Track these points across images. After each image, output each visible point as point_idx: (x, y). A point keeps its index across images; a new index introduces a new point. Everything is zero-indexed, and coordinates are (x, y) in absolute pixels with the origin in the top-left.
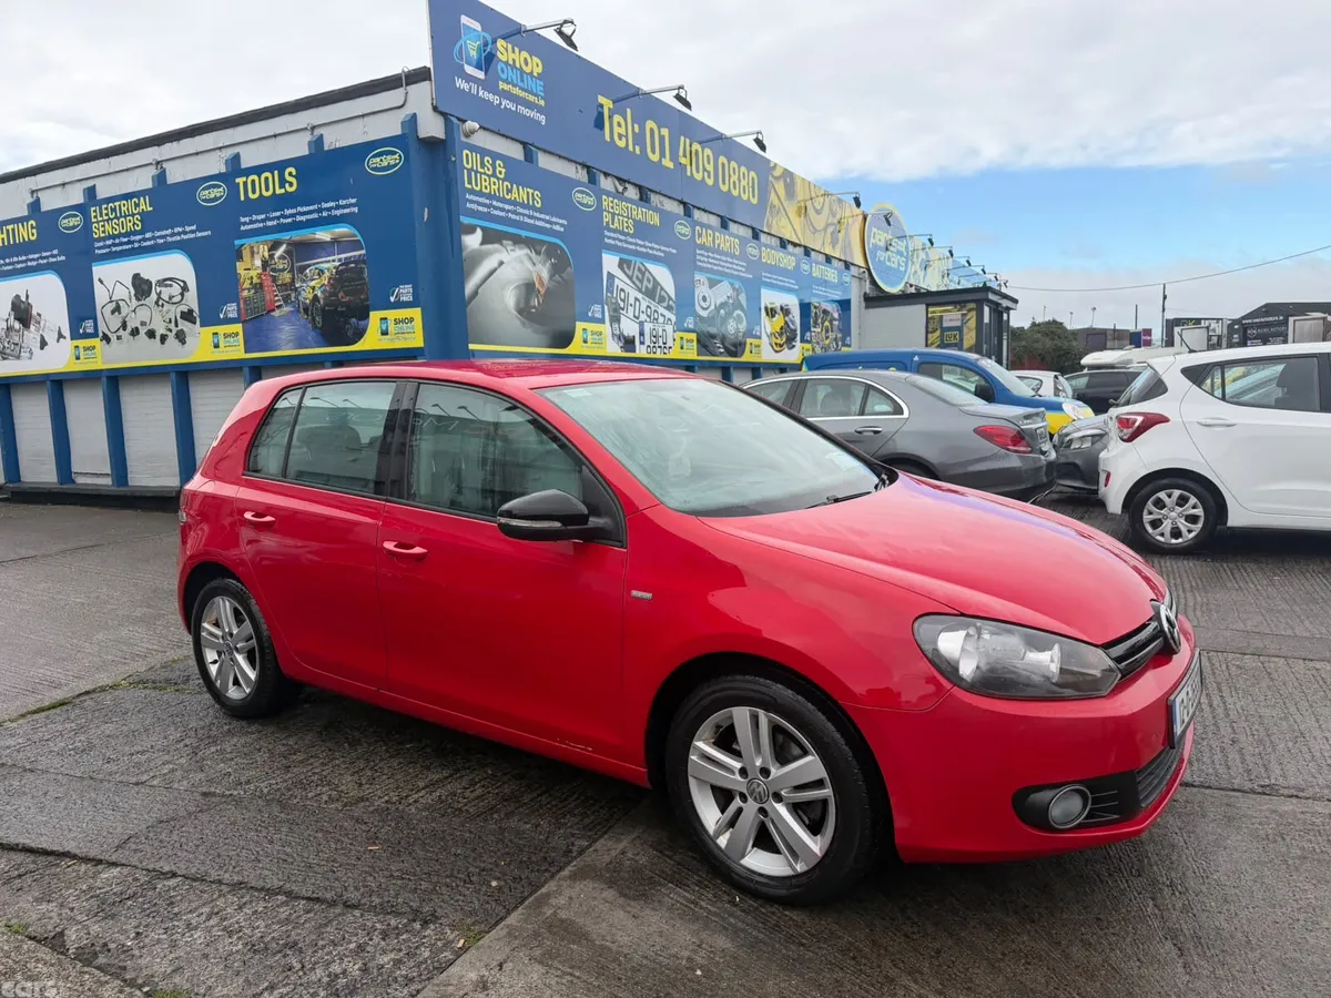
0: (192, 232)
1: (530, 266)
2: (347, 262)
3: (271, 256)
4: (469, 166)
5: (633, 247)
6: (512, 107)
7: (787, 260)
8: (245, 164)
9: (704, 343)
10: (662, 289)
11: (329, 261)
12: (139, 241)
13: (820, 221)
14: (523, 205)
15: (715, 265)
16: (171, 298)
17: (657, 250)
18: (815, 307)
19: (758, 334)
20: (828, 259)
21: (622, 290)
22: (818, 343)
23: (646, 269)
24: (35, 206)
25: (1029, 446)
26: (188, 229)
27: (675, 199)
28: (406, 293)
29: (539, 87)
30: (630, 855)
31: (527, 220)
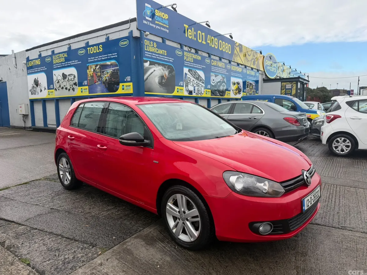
0: (77, 62)
1: (162, 71)
2: (114, 70)
3: (96, 68)
4: (146, 44)
5: (193, 66)
6: (159, 28)
7: (239, 69)
8: (90, 44)
9: (213, 93)
10: (201, 77)
11: (110, 70)
12: (64, 64)
13: (250, 58)
14: (161, 55)
15: (217, 70)
16: (71, 79)
17: (200, 67)
18: (248, 82)
19: (230, 90)
20: (252, 69)
21: (189, 78)
22: (248, 92)
23: (196, 72)
24: (40, 55)
25: (300, 123)
26: (76, 61)
27: (206, 52)
28: (129, 78)
29: (167, 22)
30: (152, 233)
31: (162, 59)
